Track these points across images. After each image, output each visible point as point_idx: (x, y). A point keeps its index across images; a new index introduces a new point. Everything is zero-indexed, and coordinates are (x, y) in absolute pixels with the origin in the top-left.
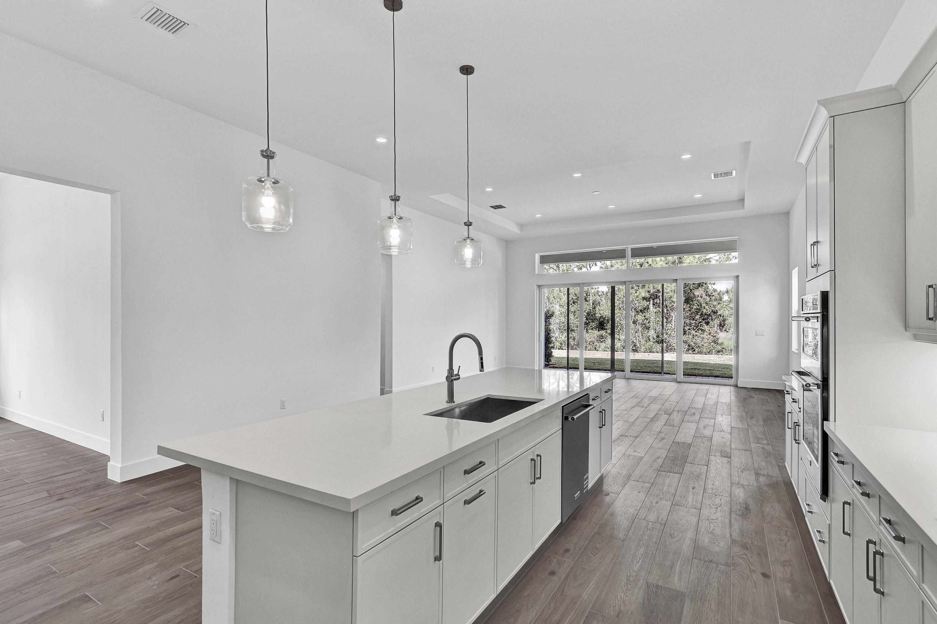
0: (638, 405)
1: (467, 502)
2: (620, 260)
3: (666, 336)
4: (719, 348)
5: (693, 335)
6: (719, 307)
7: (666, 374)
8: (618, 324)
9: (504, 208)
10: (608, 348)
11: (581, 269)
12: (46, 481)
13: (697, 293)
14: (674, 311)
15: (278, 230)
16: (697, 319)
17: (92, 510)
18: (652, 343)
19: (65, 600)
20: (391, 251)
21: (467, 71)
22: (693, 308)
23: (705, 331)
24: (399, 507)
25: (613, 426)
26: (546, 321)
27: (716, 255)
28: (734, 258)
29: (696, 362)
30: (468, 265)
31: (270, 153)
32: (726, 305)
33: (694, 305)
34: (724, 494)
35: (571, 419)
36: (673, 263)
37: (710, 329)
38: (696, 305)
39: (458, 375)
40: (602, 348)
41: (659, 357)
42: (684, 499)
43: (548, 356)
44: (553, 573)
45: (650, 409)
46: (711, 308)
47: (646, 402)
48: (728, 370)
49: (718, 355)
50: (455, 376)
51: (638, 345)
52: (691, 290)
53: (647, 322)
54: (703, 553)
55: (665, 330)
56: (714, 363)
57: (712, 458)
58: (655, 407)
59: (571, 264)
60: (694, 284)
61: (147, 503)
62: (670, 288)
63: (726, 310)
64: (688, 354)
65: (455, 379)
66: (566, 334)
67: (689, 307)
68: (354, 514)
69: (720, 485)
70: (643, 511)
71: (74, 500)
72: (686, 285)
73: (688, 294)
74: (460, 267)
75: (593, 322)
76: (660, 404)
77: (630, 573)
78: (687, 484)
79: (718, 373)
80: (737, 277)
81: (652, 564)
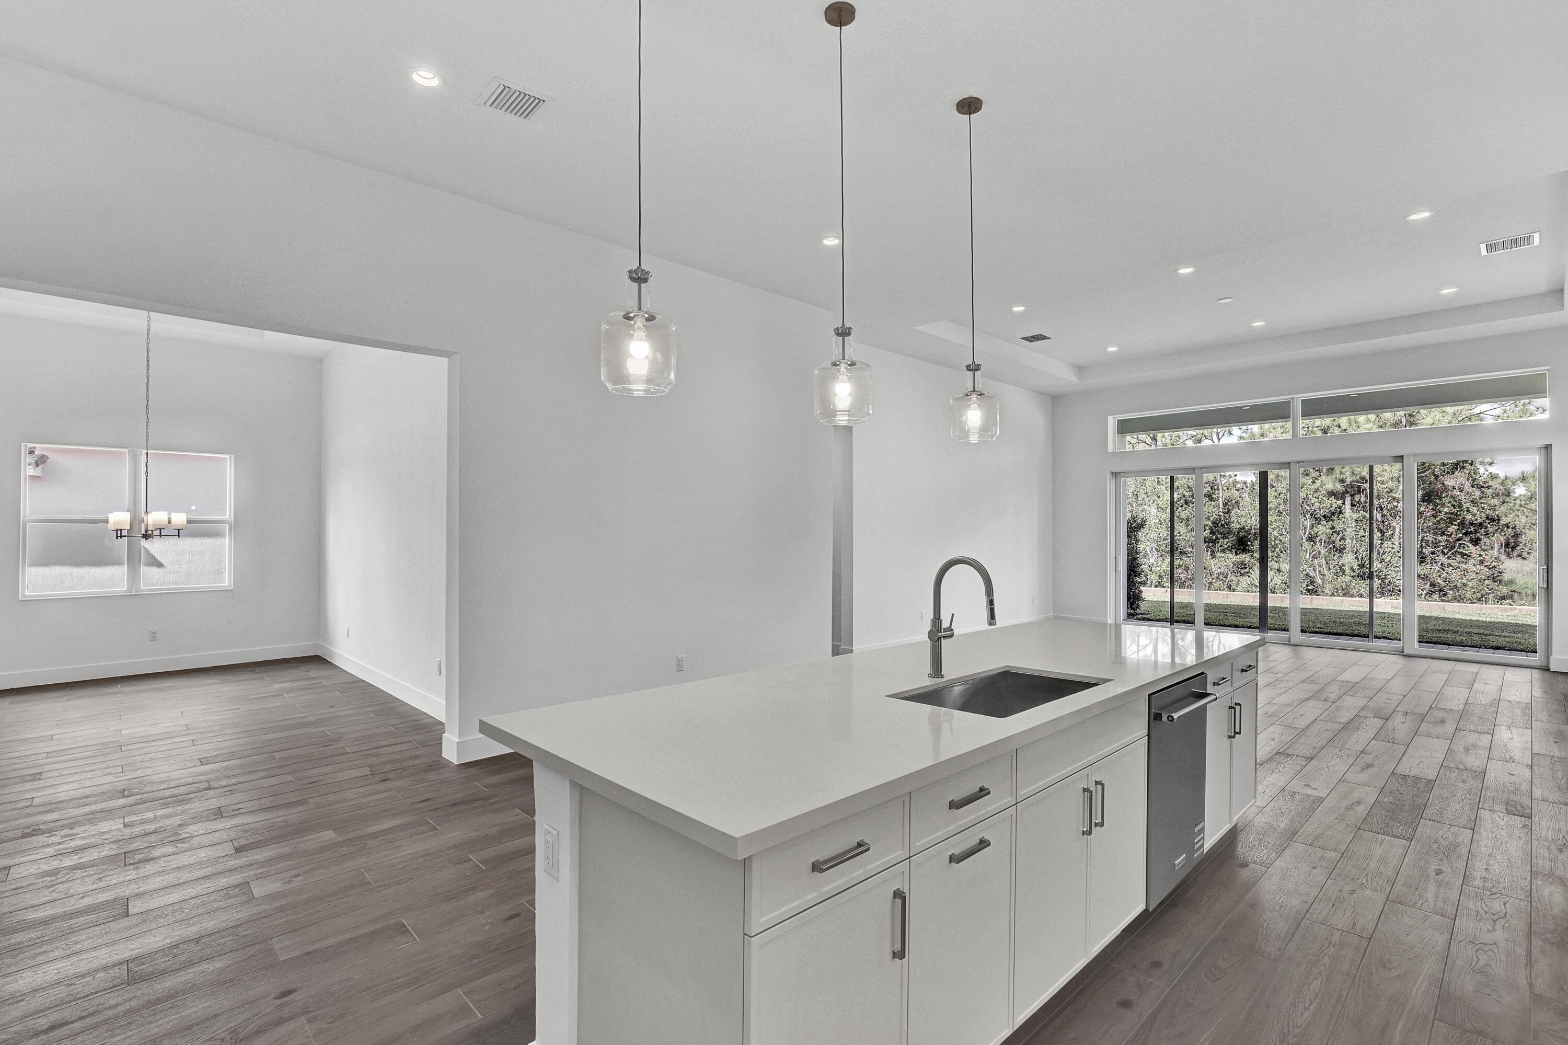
0: (1315, 696)
1: (955, 859)
2: (1280, 423)
3: (1380, 566)
4: (1505, 590)
5: (1442, 564)
6: (1503, 508)
7: (1380, 638)
8: (1276, 542)
9: (1046, 340)
10: (1256, 586)
11: (1200, 441)
12: (369, 752)
13: (1450, 482)
14: (1398, 518)
15: (653, 393)
16: (1452, 532)
17: (420, 800)
18: (1348, 578)
19: (377, 926)
20: (837, 419)
21: (969, 106)
22: (1440, 512)
23: (1470, 556)
24: (827, 857)
25: (1259, 737)
26: (1129, 536)
27: (1496, 405)
28: (1541, 410)
29: (1449, 618)
30: (974, 439)
31: (642, 274)
32: (1521, 506)
33: (1443, 505)
34: (1513, 892)
35: (1168, 718)
36: (1396, 424)
37: (1482, 553)
38: (1449, 505)
39: (950, 629)
40: (1244, 586)
41: (1363, 605)
42: (1416, 892)
43: (1133, 599)
44: (1126, 1004)
45: (1342, 705)
46: (1483, 510)
47: (1333, 691)
48: (1527, 636)
49: (1501, 604)
50: (944, 632)
51: (1320, 582)
52: (1437, 477)
53: (1339, 538)
54: (1460, 1012)
55: (1379, 553)
56: (1492, 620)
57: (1484, 814)
58: (1352, 704)
59: (1181, 433)
60: (1443, 464)
61: (489, 798)
62: (1386, 473)
63: (1520, 514)
64: (1431, 601)
65: (944, 637)
66: (1168, 560)
67: (1432, 509)
68: (746, 863)
69: (1503, 873)
70: (1321, 907)
71: (400, 783)
72: (1423, 467)
73: (1430, 483)
74: (960, 443)
75: (1224, 538)
76: (1364, 697)
77: (1289, 1028)
78: (1423, 862)
79: (1501, 641)
80: (1548, 448)
81: (1339, 1016)
